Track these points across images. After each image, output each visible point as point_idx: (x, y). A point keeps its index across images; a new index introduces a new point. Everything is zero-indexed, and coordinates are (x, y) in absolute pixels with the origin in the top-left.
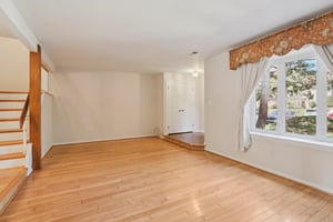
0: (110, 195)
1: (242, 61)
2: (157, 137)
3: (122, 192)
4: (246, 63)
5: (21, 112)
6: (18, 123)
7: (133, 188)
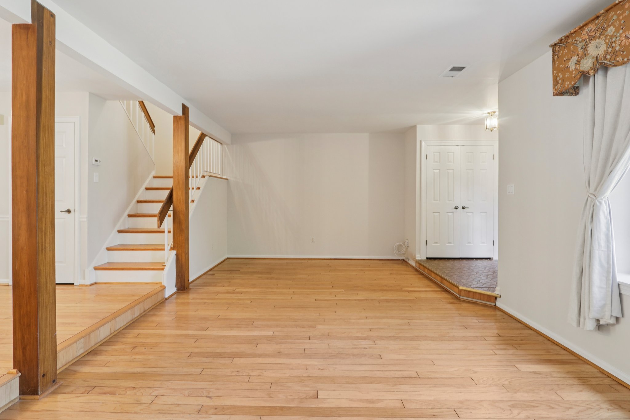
0: (233, 355)
1: (587, 64)
2: (404, 262)
3: (260, 356)
4: (605, 68)
5: (160, 205)
6: (156, 219)
7: (279, 354)
